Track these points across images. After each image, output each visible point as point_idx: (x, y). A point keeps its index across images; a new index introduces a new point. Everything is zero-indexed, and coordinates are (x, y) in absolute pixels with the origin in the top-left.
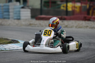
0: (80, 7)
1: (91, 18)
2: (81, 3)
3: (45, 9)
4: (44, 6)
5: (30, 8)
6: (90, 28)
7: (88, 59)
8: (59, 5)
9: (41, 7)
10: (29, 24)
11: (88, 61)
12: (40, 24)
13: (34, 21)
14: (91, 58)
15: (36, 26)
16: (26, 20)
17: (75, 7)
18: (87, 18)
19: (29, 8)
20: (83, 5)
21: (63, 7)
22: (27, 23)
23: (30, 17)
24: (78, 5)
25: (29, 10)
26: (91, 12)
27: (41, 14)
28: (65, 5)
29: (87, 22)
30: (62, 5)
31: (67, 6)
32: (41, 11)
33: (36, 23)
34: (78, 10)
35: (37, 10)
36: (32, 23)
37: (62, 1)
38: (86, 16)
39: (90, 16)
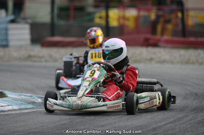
0: (137, 19)
1: (159, 41)
2: (139, 10)
3: (62, 23)
4: (59, 17)
5: (30, 21)
6: (157, 62)
7: (154, 129)
8: (90, 14)
9: (52, 18)
10: (26, 56)
11: (155, 132)
12: (51, 56)
13: (38, 50)
14: (160, 127)
15: (43, 60)
16: (21, 47)
17: (124, 18)
18: (151, 42)
19: (26, 23)
20: (143, 13)
21: (100, 18)
22: (23, 53)
23: (28, 42)
24: (132, 13)
25: (27, 27)
26: (159, 28)
27: (53, 35)
28: (103, 14)
29: (150, 49)
30: (97, 15)
31: (107, 17)
32: (53, 28)
33: (41, 54)
34: (131, 24)
35: (43, 25)
36: (32, 53)
37: (96, 6)
38: (149, 36)
39: (158, 36)
